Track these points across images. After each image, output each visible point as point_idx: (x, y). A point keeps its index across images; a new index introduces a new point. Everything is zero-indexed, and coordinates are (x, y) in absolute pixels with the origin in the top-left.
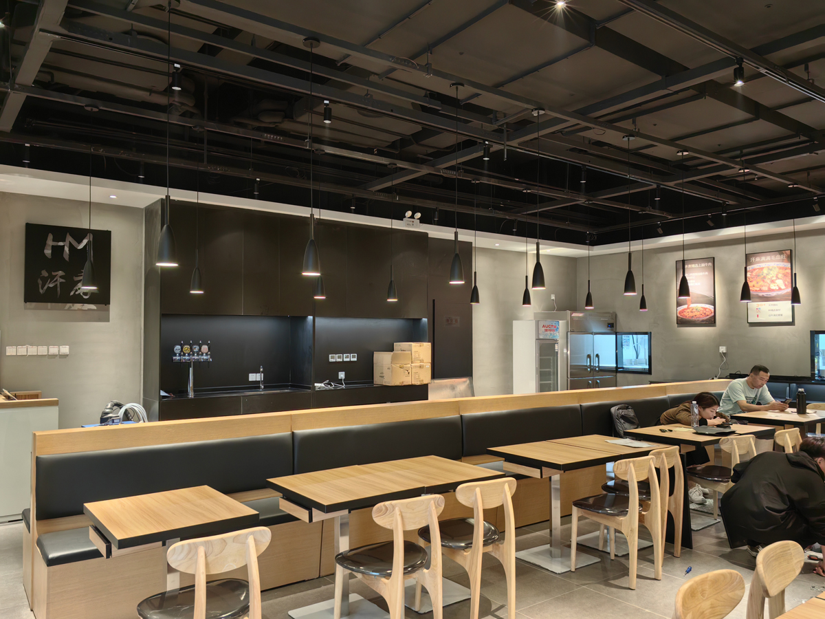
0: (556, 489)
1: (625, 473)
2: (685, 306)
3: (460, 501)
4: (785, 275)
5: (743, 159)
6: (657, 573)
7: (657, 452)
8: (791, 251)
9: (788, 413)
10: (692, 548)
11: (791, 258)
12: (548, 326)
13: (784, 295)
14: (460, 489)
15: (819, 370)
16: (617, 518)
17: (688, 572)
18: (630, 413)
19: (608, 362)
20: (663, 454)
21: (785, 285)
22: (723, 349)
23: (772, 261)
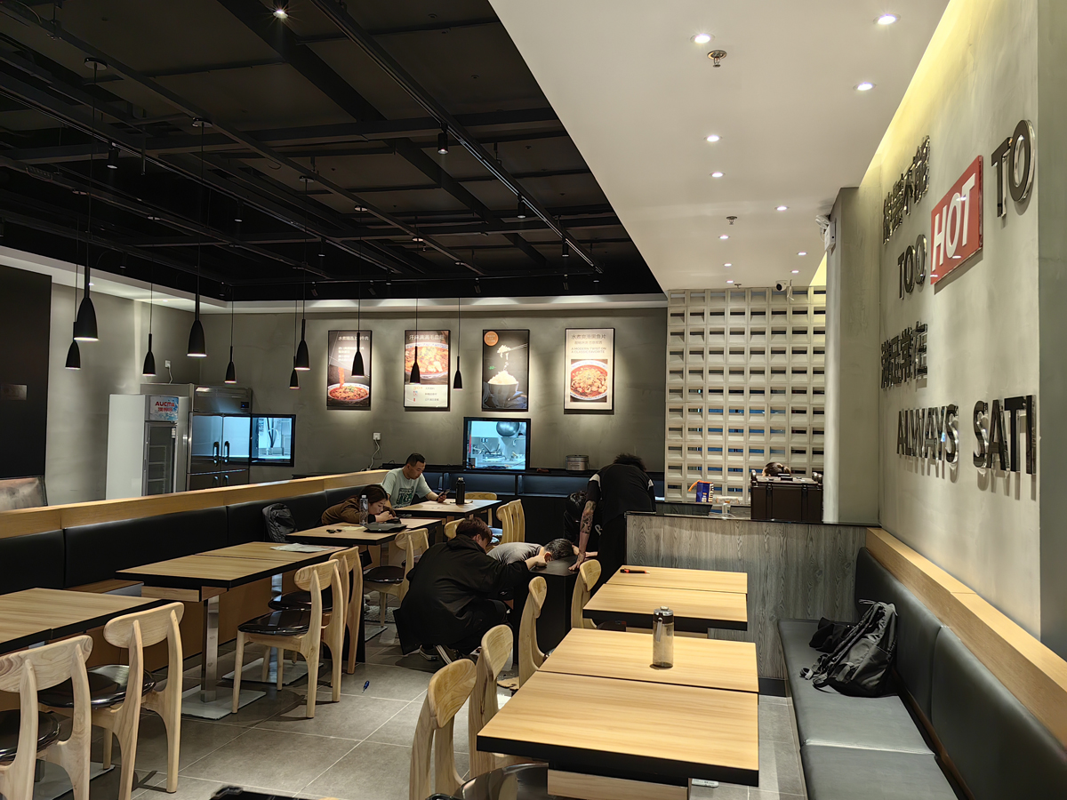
0: (213, 615)
1: (308, 582)
2: (337, 386)
3: (110, 641)
4: (443, 357)
5: (418, 225)
6: (335, 695)
7: (338, 555)
8: (449, 331)
9: (445, 504)
10: (364, 661)
11: (448, 340)
12: (164, 404)
13: (441, 379)
14: (111, 625)
15: (470, 459)
16: (295, 637)
17: (366, 687)
18: (286, 513)
19: (240, 451)
20: (345, 557)
21: (443, 368)
22: (377, 436)
23: (430, 340)
